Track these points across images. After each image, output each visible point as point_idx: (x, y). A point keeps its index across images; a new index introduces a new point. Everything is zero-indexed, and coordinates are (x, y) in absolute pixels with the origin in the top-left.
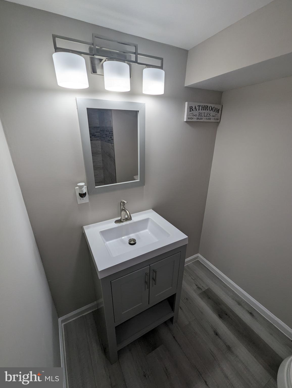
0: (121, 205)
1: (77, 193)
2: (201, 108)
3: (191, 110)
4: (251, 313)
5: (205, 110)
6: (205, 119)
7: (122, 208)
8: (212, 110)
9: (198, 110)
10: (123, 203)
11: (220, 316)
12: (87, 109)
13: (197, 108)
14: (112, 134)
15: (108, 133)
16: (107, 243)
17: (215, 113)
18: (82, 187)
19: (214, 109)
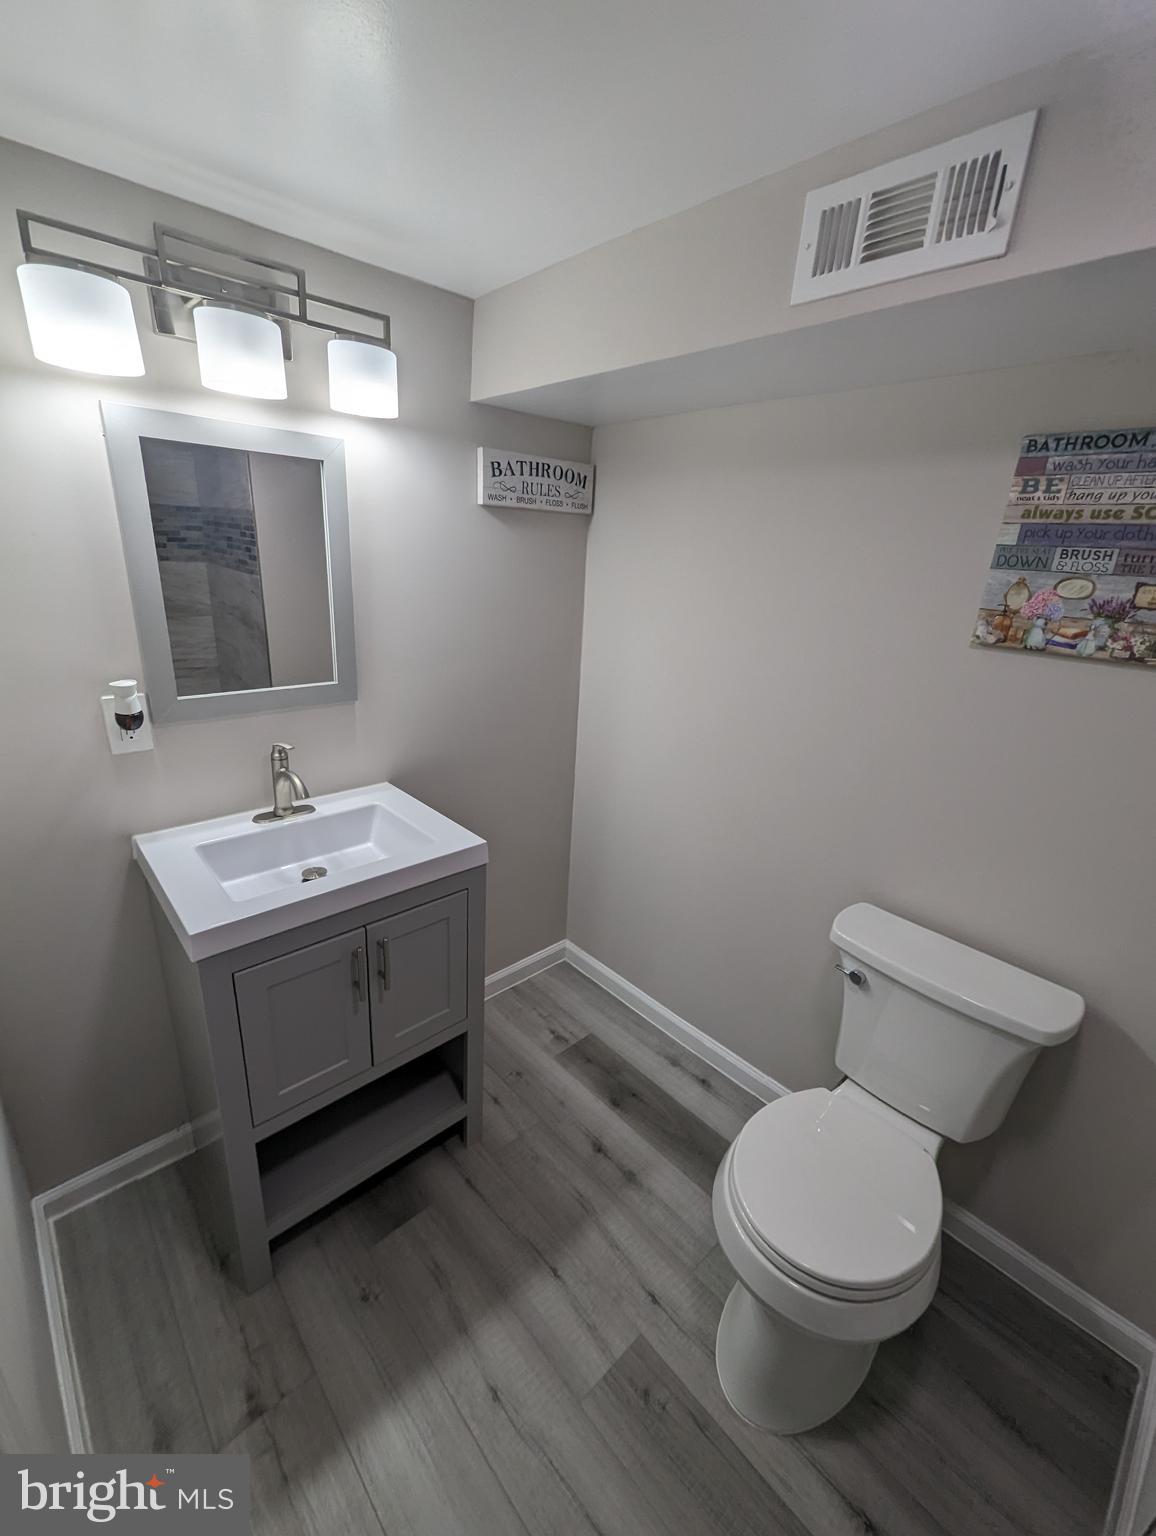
0: (273, 759)
1: (106, 713)
2: (526, 468)
3: (497, 472)
4: (704, 1082)
5: (543, 476)
6: (544, 502)
7: (280, 765)
8: (564, 478)
9: (517, 473)
10: (280, 752)
11: (615, 1103)
12: (142, 439)
13: (516, 468)
14: (253, 536)
15: (235, 534)
16: (225, 884)
17: (575, 488)
18: (128, 691)
19: (570, 474)
